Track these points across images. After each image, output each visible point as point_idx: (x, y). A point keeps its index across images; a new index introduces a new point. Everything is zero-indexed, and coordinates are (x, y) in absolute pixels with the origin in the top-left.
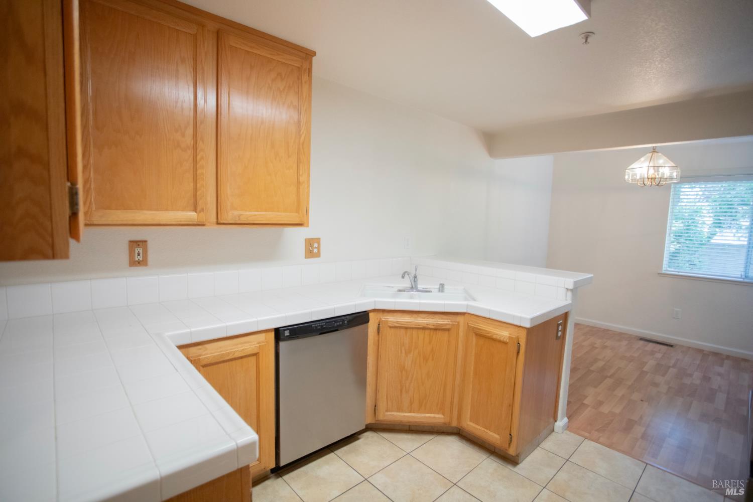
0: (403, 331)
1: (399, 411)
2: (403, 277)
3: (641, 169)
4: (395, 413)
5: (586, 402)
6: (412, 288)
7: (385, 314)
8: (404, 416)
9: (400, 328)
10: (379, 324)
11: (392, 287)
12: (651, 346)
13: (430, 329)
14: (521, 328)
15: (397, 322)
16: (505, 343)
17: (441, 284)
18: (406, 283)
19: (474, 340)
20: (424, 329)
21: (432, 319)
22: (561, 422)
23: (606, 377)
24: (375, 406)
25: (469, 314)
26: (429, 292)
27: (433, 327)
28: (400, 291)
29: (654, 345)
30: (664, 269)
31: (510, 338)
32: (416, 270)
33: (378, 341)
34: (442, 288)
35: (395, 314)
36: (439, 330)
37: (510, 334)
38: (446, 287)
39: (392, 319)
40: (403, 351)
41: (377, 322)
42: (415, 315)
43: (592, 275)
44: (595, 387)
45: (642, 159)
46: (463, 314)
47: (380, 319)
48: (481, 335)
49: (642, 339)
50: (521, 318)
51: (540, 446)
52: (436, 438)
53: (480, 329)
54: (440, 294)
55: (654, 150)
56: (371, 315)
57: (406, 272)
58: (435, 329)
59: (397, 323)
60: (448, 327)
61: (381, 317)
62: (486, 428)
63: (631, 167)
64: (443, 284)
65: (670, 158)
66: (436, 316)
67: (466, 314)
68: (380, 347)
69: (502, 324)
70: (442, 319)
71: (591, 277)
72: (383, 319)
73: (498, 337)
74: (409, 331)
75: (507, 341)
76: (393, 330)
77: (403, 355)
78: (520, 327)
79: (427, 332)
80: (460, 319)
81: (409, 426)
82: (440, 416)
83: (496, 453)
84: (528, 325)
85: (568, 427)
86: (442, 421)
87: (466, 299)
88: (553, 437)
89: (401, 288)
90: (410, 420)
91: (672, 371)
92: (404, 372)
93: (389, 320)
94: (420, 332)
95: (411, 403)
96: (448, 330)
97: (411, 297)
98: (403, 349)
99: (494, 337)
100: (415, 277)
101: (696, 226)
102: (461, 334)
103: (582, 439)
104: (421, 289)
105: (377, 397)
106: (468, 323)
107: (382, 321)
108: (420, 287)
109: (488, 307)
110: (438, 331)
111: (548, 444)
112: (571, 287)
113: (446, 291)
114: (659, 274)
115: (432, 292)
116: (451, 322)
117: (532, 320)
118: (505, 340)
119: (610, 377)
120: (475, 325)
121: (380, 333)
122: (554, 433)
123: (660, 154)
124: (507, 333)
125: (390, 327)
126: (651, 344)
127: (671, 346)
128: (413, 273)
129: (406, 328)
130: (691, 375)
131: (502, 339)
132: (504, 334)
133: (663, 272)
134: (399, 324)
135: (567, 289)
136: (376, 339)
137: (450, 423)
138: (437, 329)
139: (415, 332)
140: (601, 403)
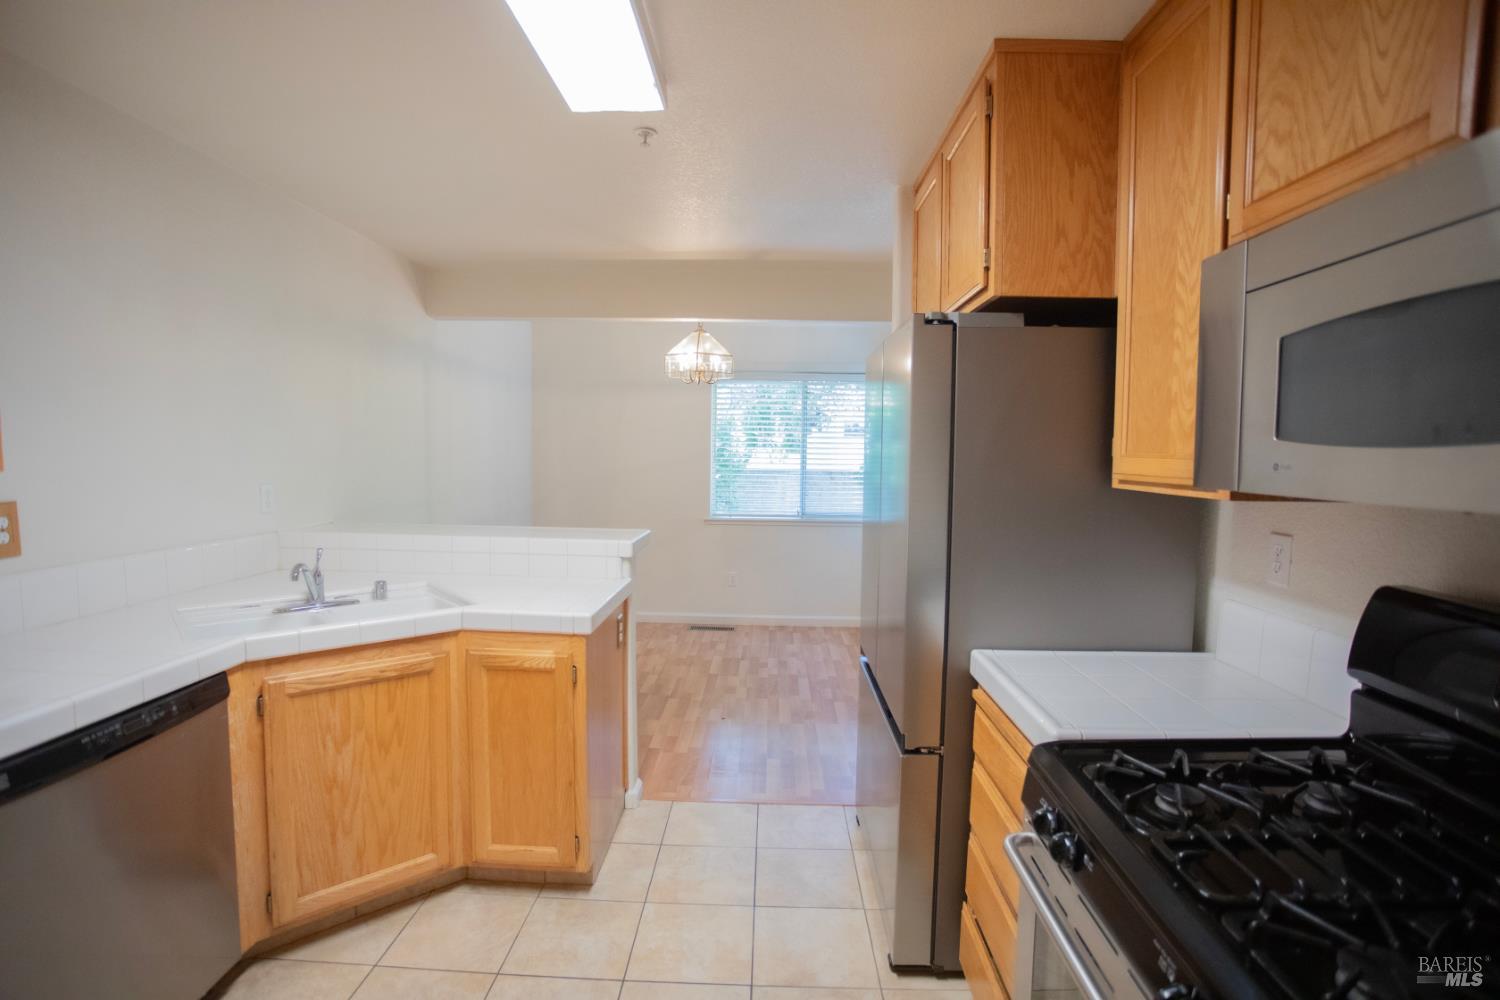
0: (324, 698)
1: (333, 883)
2: (295, 578)
3: (685, 356)
4: (322, 893)
5: (652, 746)
6: (310, 601)
7: (275, 668)
8: (348, 889)
9: (317, 692)
10: (261, 696)
11: (257, 606)
12: (708, 635)
13: (388, 679)
14: (575, 639)
15: (309, 681)
16: (548, 672)
17: (378, 582)
18: (296, 592)
19: (483, 680)
20: (374, 681)
21: (391, 656)
22: (635, 788)
23: (667, 698)
24: (269, 895)
25: (466, 631)
26: (353, 602)
27: (394, 674)
28: (280, 611)
29: (711, 632)
30: (712, 512)
31: (558, 660)
32: (318, 559)
33: (263, 737)
34: (380, 591)
35: (301, 664)
36: (409, 676)
37: (556, 653)
38: (389, 587)
39: (294, 676)
40: (330, 744)
41: (255, 691)
42: (349, 658)
43: (649, 531)
44: (658, 718)
45: (685, 341)
46: (455, 633)
47: (264, 682)
48: (497, 669)
49: (694, 628)
50: (573, 619)
51: (614, 840)
52: (422, 908)
53: (495, 657)
54: (380, 603)
55: (700, 328)
56: (233, 680)
57: (300, 565)
58: (400, 678)
59: (309, 684)
60: (427, 667)
61: (266, 678)
62: (528, 844)
63: (671, 352)
64: (384, 582)
65: (722, 340)
66: (400, 649)
67: (461, 635)
68: (268, 748)
69: (539, 638)
70: (413, 652)
71: (648, 535)
72: (271, 682)
73: (534, 665)
74: (339, 696)
75: (553, 667)
76: (298, 702)
77: (331, 750)
78: (574, 635)
79: (382, 687)
80: (449, 645)
81: (356, 907)
82: (430, 857)
83: (549, 884)
84: (587, 630)
85: (645, 795)
86: (435, 866)
87: (440, 606)
88: (627, 818)
89: (282, 606)
90: (363, 892)
91: (744, 665)
92: (336, 792)
93: (286, 680)
94: (368, 693)
95: (360, 855)
96: (428, 673)
97: (315, 621)
98: (329, 737)
99: (527, 665)
100: (317, 574)
101: (730, 446)
102: (454, 675)
103: (670, 802)
104: (332, 599)
105: (273, 872)
106: (467, 651)
107: (269, 685)
108: (330, 595)
109: (508, 611)
110: (405, 682)
111: (626, 832)
112: (628, 553)
113: (389, 594)
114: (706, 521)
115: (358, 602)
116: (433, 655)
117: (594, 618)
118: (548, 666)
119: (672, 696)
120: (486, 651)
121: (266, 718)
122: (627, 812)
123: (708, 334)
124: (551, 651)
125: (292, 696)
126: (707, 632)
127: (732, 629)
128: (311, 566)
129: (332, 690)
130: (765, 665)
131: (542, 666)
132: (543, 655)
133: (711, 517)
134: (313, 684)
135: (623, 559)
136: (257, 731)
137: (450, 865)
138: (403, 677)
139: (353, 694)
140: (673, 741)
